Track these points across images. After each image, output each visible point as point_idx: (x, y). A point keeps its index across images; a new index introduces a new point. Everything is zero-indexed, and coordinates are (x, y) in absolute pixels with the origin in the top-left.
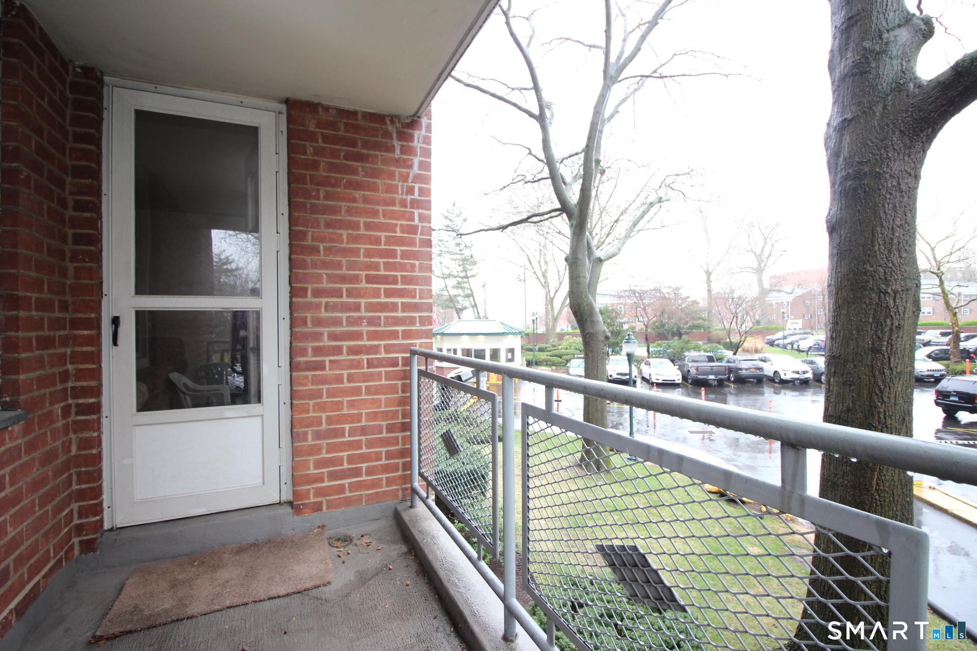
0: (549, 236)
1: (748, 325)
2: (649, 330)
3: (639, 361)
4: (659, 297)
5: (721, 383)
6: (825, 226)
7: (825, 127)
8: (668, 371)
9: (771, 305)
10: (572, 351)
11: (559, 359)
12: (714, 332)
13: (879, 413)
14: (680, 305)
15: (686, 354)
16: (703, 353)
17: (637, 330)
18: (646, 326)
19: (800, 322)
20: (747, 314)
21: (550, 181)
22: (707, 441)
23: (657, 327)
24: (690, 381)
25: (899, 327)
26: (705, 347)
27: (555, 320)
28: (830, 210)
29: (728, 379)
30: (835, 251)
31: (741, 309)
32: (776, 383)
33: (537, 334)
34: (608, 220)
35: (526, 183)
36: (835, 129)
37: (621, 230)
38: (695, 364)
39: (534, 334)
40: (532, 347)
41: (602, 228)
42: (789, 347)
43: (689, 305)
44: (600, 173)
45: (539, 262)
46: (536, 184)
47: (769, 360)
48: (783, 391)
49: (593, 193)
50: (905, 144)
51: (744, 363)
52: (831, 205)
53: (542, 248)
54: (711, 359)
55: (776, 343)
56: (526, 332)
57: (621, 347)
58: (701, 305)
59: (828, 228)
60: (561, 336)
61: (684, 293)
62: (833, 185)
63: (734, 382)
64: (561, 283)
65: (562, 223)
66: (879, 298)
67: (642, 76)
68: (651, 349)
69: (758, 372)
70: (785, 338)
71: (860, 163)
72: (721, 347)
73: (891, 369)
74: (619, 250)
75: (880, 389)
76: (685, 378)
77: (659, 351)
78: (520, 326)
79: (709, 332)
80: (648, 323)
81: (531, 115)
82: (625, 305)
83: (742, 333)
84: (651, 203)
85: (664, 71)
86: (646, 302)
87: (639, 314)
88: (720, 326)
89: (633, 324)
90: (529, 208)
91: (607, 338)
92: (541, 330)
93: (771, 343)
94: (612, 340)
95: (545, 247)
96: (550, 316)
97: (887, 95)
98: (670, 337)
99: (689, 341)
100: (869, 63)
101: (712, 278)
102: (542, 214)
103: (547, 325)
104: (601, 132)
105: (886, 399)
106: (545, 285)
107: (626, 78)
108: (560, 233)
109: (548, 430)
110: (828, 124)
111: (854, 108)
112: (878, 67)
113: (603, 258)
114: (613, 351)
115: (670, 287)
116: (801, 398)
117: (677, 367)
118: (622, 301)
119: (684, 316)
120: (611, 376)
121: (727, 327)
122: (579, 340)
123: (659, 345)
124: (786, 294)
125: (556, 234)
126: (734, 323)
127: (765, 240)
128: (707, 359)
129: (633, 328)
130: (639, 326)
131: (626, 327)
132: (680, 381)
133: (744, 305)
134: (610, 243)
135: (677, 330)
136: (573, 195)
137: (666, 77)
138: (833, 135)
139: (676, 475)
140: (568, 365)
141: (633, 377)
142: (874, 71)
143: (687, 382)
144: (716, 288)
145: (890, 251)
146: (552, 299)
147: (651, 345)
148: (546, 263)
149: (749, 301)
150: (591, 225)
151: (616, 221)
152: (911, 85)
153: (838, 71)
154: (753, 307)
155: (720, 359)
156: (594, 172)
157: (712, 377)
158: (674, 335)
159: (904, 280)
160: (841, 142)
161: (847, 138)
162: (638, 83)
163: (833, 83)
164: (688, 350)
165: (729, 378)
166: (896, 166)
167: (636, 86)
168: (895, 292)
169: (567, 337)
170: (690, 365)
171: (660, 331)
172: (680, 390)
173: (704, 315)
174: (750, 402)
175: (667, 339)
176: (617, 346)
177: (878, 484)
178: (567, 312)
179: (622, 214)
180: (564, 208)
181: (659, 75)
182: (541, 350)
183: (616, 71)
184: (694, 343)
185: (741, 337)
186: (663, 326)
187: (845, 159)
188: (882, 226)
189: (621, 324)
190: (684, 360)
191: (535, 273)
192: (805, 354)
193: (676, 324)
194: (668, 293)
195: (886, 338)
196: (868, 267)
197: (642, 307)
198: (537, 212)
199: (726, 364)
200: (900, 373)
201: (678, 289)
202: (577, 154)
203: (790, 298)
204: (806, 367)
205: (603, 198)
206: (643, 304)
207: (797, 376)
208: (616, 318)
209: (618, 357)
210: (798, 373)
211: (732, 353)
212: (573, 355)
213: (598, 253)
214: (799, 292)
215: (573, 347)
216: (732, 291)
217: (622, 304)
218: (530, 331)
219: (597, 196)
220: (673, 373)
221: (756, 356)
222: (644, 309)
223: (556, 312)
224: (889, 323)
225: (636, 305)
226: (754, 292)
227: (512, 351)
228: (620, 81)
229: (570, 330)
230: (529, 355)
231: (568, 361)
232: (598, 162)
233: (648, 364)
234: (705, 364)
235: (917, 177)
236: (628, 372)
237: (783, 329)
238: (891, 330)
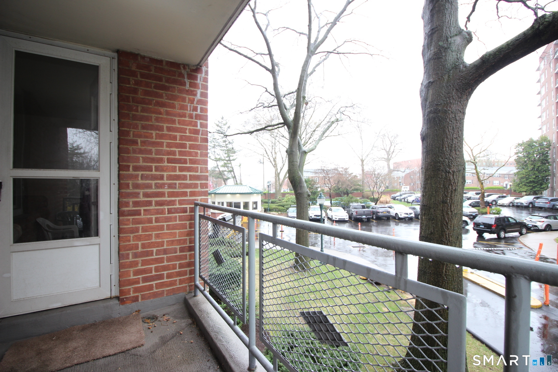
0: (277, 138)
1: (382, 189)
2: (332, 191)
3: (326, 208)
4: (337, 173)
5: (369, 220)
6: (420, 137)
7: (420, 85)
8: (340, 213)
9: (394, 178)
10: (290, 203)
11: (283, 207)
12: (365, 193)
13: (446, 234)
14: (348, 178)
15: (351, 204)
16: (359, 204)
17: (325, 191)
18: (330, 189)
19: (408, 187)
20: (382, 182)
21: (277, 107)
22: (361, 252)
23: (336, 189)
24: (353, 219)
25: (455, 190)
26: (361, 200)
27: (281, 185)
28: (422, 129)
29: (373, 218)
30: (425, 150)
31: (379, 180)
32: (396, 219)
33: (270, 193)
34: (310, 130)
35: (264, 107)
36: (425, 86)
37: (316, 136)
38: (356, 210)
39: (268, 193)
40: (267, 201)
41: (306, 134)
42: (403, 200)
43: (352, 178)
44: (305, 104)
45: (272, 153)
46: (270, 108)
47: (393, 208)
48: (400, 224)
49: (302, 115)
50: (458, 96)
51: (381, 209)
52: (423, 126)
53: (273, 145)
54: (363, 207)
55: (397, 198)
56: (264, 192)
57: (317, 200)
58: (359, 178)
59: (421, 138)
60: (284, 195)
61: (350, 171)
62: (424, 116)
63: (375, 219)
64: (284, 165)
65: (284, 131)
66: (446, 175)
67: (328, 52)
68: (332, 202)
69: (388, 214)
70: (401, 195)
71: (437, 105)
72: (369, 200)
73: (452, 212)
74: (316, 147)
75: (446, 222)
76: (350, 217)
77: (337, 203)
78: (260, 189)
79: (363, 192)
80: (331, 188)
81: (267, 69)
82: (319, 177)
83: (379, 193)
84: (333, 122)
85: (340, 50)
86: (330, 176)
87: (326, 183)
88: (368, 189)
89: (323, 188)
90: (266, 122)
91: (309, 196)
92: (273, 191)
93: (394, 199)
94: (312, 197)
95: (275, 144)
96: (278, 183)
97: (450, 70)
98: (342, 195)
99: (352, 197)
100: (441, 53)
101: (364, 163)
102: (274, 126)
103: (276, 188)
104: (306, 81)
105: (449, 227)
106: (275, 166)
107: (320, 53)
108: (283, 136)
109: (274, 248)
110: (422, 84)
111: (434, 76)
112: (446, 56)
113: (306, 151)
114: (312, 203)
115: (342, 168)
116: (408, 227)
117: (346, 211)
118: (317, 175)
119: (350, 184)
120: (311, 217)
121: (372, 190)
122: (294, 197)
123: (337, 199)
124: (401, 173)
125: (281, 137)
126: (375, 188)
127: (391, 143)
128: (361, 207)
129: (323, 190)
130: (326, 189)
131: (319, 189)
132: (348, 219)
133: (380, 178)
134: (310, 143)
135: (346, 191)
136: (291, 116)
137: (341, 53)
138: (424, 90)
139: (342, 271)
140: (288, 211)
141: (323, 217)
142: (444, 58)
143: (351, 220)
144: (366, 169)
145: (451, 151)
146: (279, 174)
147: (333, 199)
148: (276, 153)
149: (383, 176)
150: (300, 133)
151: (314, 131)
152: (461, 66)
153: (426, 56)
154: (385, 179)
155: (368, 207)
156: (302, 103)
157: (364, 217)
158: (344, 194)
159: (458, 166)
160: (428, 94)
161: (431, 92)
162: (326, 55)
163: (424, 63)
164: (352, 202)
165: (373, 217)
166: (454, 107)
167: (324, 57)
168: (454, 172)
169: (287, 195)
170: (353, 210)
171: (337, 192)
172: (348, 224)
173: (360, 183)
174: (384, 230)
175: (341, 196)
176: (315, 200)
177: (446, 272)
178: (287, 181)
179: (317, 127)
180: (286, 122)
181: (337, 52)
182: (272, 202)
183: (314, 48)
184: (355, 198)
185: (379, 195)
186: (339, 189)
187: (430, 103)
188: (447, 138)
189: (317, 188)
190: (350, 208)
191: (269, 159)
192: (410, 204)
193: (346, 188)
194: (342, 171)
195: (449, 196)
196: (441, 159)
197: (328, 178)
198: (270, 124)
199: (371, 210)
200: (456, 214)
201: (346, 169)
202: (293, 93)
203: (403, 175)
204: (411, 211)
205: (307, 118)
206: (329, 177)
207: (406, 216)
208: (314, 185)
209: (315, 206)
210: (407, 214)
211: (374, 203)
212: (291, 205)
213: (305, 148)
214: (408, 171)
215: (290, 201)
216: (374, 171)
217: (317, 177)
218: (266, 192)
219: (303, 116)
220: (343, 214)
221: (387, 205)
222: (329, 180)
223: (281, 181)
224: (450, 188)
225: (325, 178)
226: (385, 171)
227: (256, 203)
228: (316, 54)
229: (289, 191)
230: (265, 205)
231: (287, 209)
232: (304, 98)
233: (331, 210)
234: (361, 210)
235: (464, 113)
236: (320, 214)
237: (400, 191)
238: (452, 191)
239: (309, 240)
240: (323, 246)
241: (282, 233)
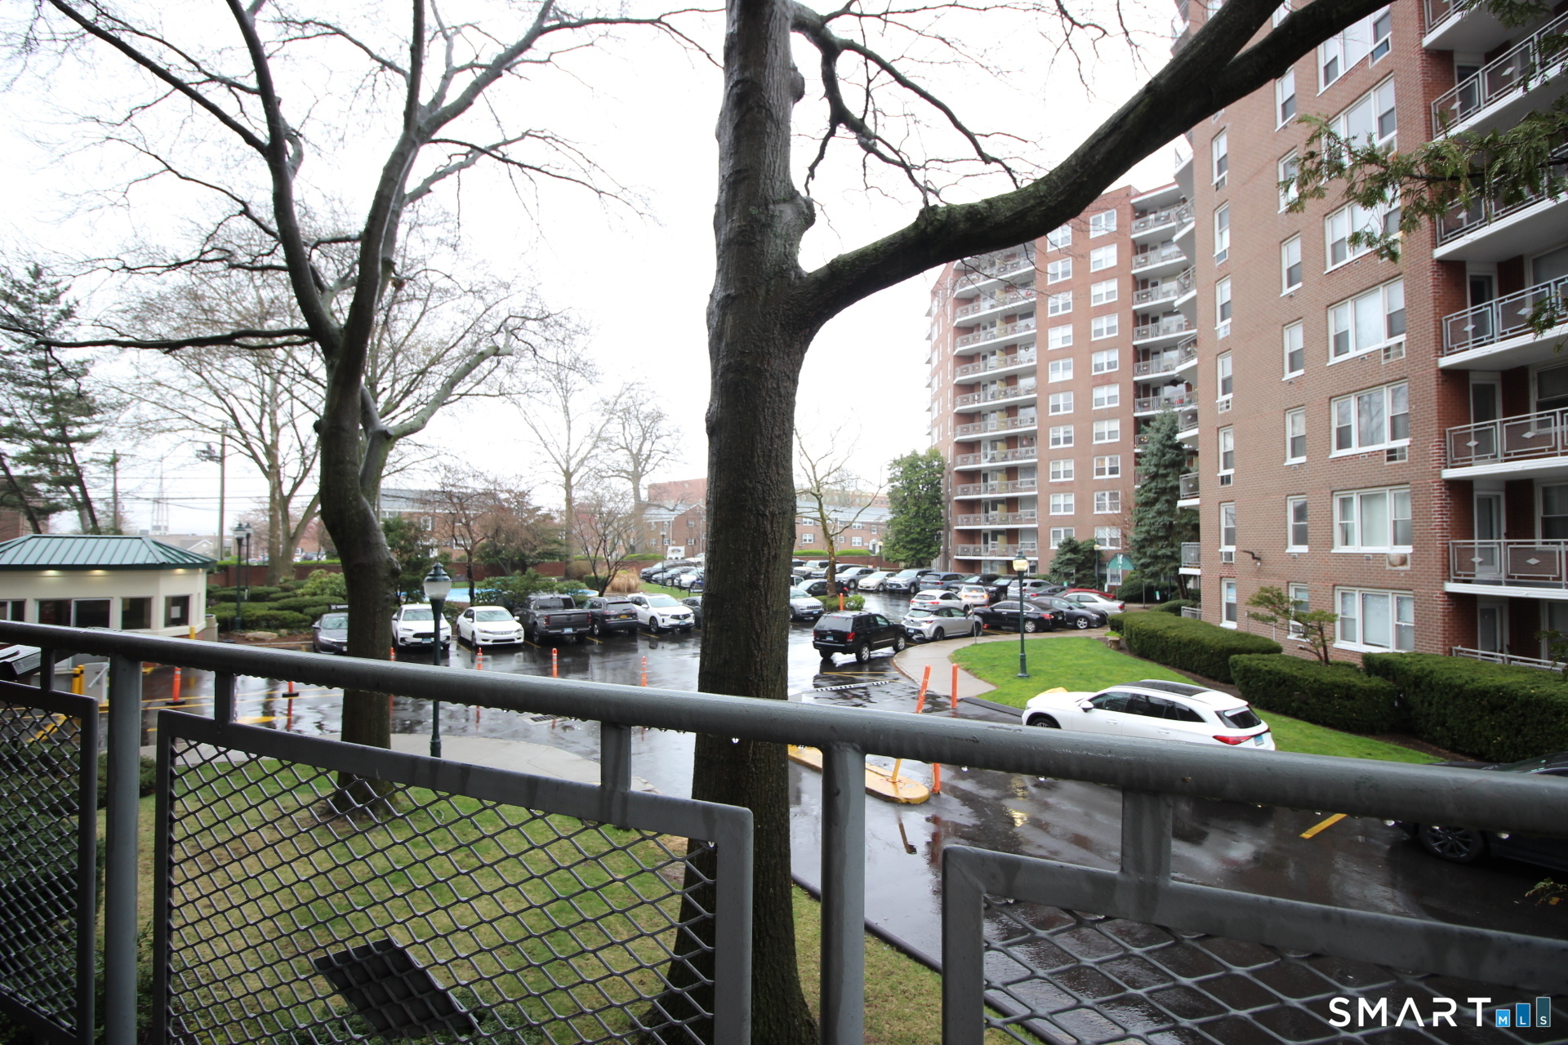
0: (284, 380)
1: (621, 551)
2: (474, 560)
3: (454, 611)
4: (492, 507)
5: (581, 640)
6: (704, 425)
7: (708, 299)
8: (504, 625)
9: (649, 525)
10: (326, 597)
11: (297, 614)
12: (574, 564)
13: (756, 663)
14: (524, 520)
15: (532, 596)
16: (557, 595)
17: (454, 559)
18: (469, 553)
19: (682, 548)
20: (619, 535)
21: (285, 276)
22: (559, 730)
23: (488, 555)
24: (536, 639)
25: (775, 557)
26: (561, 585)
27: (292, 539)
28: (711, 406)
29: (591, 632)
30: (715, 459)
31: (610, 528)
32: (652, 633)
33: (248, 566)
34: (407, 369)
35: (232, 266)
36: (718, 303)
37: (429, 389)
38: (545, 613)
39: (239, 566)
40: (234, 593)
41: (395, 381)
42: (669, 582)
43: (538, 521)
44: (394, 284)
45: (259, 426)
46: (257, 274)
47: (645, 603)
48: (660, 644)
49: (379, 317)
50: (785, 341)
51: (611, 605)
52: (712, 400)
53: (267, 400)
54: (567, 604)
55: (655, 576)
56: (220, 562)
57: (422, 588)
58: (557, 521)
59: (708, 428)
60: (303, 571)
61: (535, 501)
62: (714, 375)
63: (599, 637)
64: (306, 471)
65: (312, 359)
66: (758, 521)
67: (472, 146)
68: (476, 591)
69: (631, 620)
70: (664, 570)
71: (743, 353)
72: (584, 585)
73: (767, 608)
74: (424, 422)
75: (757, 634)
76: (528, 634)
77: (489, 593)
78: (205, 549)
79: (568, 563)
80: (472, 548)
81: (250, 139)
82: (434, 516)
83: (611, 564)
84: (482, 354)
85: (511, 151)
86: (471, 513)
87: (457, 533)
88: (583, 554)
89: (447, 550)
90: (238, 318)
91: (395, 573)
92: (258, 558)
93: (648, 578)
94: (407, 576)
95: (274, 396)
96: (280, 533)
97: (771, 279)
98: (508, 570)
99: (537, 576)
100: (754, 234)
101: (574, 480)
102: (271, 334)
103: (272, 549)
104: (397, 214)
105: (762, 646)
106: (273, 472)
107: (446, 141)
108: (307, 375)
109: (220, 760)
110: (712, 296)
111: (738, 284)
112: (762, 242)
113: (391, 433)
114: (408, 596)
115: (510, 491)
116: (681, 651)
117: (517, 618)
118: (429, 509)
119: (530, 538)
120: (403, 640)
121: (592, 555)
122: (340, 577)
123: (490, 584)
124: (667, 512)
125: (298, 378)
126: (601, 550)
127: (644, 435)
128: (562, 604)
129: (445, 557)
130: (457, 553)
131: (434, 554)
132: (522, 641)
133: (616, 525)
134: (408, 409)
135: (520, 559)
136: (338, 311)
137: (513, 163)
138: (716, 311)
139: (458, 799)
140: (316, 625)
141: (442, 638)
142: (758, 245)
143: (533, 641)
144: (578, 495)
145: (768, 466)
146: (286, 500)
147: (477, 584)
148: (275, 429)
149: (621, 519)
150: (374, 372)
151: (423, 373)
152: (793, 273)
153: (723, 232)
154: (626, 527)
155: (581, 604)
156: (380, 281)
157: (568, 631)
158: (514, 567)
159: (781, 501)
160: (723, 322)
161: (730, 318)
162: (467, 155)
163: (718, 245)
164: (536, 590)
165: (592, 630)
166: (776, 364)
167: (463, 159)
168: (773, 514)
169: (316, 572)
170: (538, 613)
171: (492, 560)
172: (521, 654)
173: (562, 537)
174: (620, 664)
175: (503, 574)
176: (417, 588)
177: (754, 753)
178: (319, 525)
179: (433, 363)
180: (317, 331)
181: (501, 156)
182: (255, 598)
183: (429, 122)
184: (543, 580)
185: (610, 569)
186: (498, 552)
187: (727, 345)
188: (762, 435)
189: (427, 550)
190: (529, 607)
191: (248, 446)
192: (686, 592)
193: (518, 549)
194: (507, 500)
195: (763, 571)
196: (747, 482)
197: (464, 521)
198: (258, 328)
199: (589, 611)
200: (776, 613)
201: (523, 494)
202: (347, 239)
203: (672, 517)
204: (687, 610)
205: (401, 329)
206: (466, 516)
207: (676, 622)
208: (416, 538)
209: (417, 606)
210: (677, 617)
211: (597, 593)
212: (329, 605)
213: (390, 423)
214: (682, 509)
215: (328, 591)
216: (600, 503)
217: (428, 514)
218: (231, 560)
219: (386, 322)
220: (507, 626)
221: (630, 596)
222: (467, 525)
223: (293, 525)
224: (766, 552)
225: (454, 518)
226: (629, 505)
227: (183, 602)
228: (436, 141)
229: (324, 559)
230: (225, 609)
231: (317, 617)
232: (389, 265)
233: (470, 615)
234: (560, 611)
235: (795, 382)
236: (431, 630)
237: (663, 559)
238: (768, 560)
239: (393, 714)
240: (441, 729)
241: (290, 702)
